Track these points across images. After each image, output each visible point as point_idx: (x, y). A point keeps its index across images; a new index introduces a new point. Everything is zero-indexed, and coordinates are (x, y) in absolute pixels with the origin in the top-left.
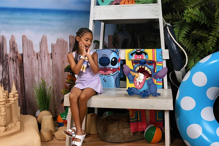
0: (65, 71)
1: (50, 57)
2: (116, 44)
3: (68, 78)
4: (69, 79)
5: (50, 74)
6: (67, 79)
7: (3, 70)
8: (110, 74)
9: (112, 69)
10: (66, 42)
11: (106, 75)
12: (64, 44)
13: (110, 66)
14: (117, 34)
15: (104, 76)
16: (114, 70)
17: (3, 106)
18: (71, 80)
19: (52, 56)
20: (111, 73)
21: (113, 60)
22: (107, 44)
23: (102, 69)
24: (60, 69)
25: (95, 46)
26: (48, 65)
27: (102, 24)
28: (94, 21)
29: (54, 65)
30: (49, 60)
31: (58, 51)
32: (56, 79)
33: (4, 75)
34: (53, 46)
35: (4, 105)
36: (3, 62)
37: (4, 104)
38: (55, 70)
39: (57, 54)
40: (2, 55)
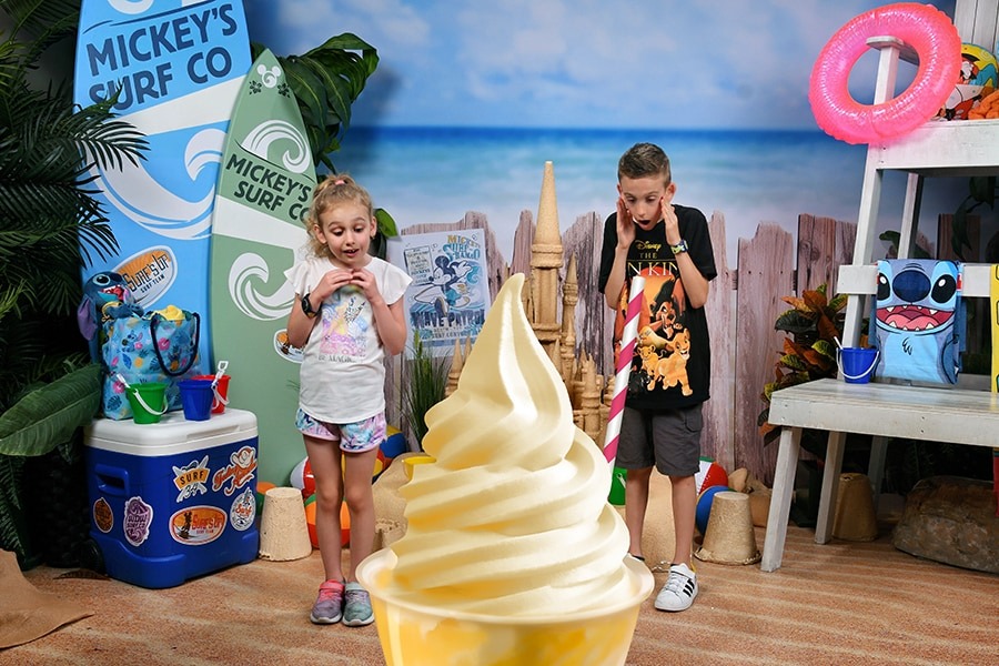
0: (777, 328)
1: (731, 283)
2: (963, 245)
3: (785, 348)
4: (788, 355)
5: (727, 336)
6: (784, 354)
7: (587, 316)
8: (924, 329)
9: (933, 312)
10: (787, 237)
11: (914, 330)
12: (781, 242)
13: (928, 301)
14: (970, 211)
15: (905, 334)
16: (940, 318)
17: (593, 411)
18: (794, 356)
19: (737, 281)
20: (930, 326)
21: (942, 283)
22: (933, 244)
23: (900, 309)
24: (761, 324)
25: (887, 252)
26: (724, 307)
27: (913, 179)
28: (880, 172)
29: (744, 311)
30: (726, 292)
31: (757, 263)
32: (746, 356)
33: (588, 332)
34: (742, 249)
35: (597, 411)
36: (588, 293)
37: (597, 408)
38: (743, 326)
39: (755, 274)
40: (587, 271)
